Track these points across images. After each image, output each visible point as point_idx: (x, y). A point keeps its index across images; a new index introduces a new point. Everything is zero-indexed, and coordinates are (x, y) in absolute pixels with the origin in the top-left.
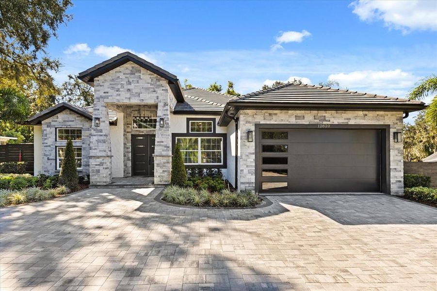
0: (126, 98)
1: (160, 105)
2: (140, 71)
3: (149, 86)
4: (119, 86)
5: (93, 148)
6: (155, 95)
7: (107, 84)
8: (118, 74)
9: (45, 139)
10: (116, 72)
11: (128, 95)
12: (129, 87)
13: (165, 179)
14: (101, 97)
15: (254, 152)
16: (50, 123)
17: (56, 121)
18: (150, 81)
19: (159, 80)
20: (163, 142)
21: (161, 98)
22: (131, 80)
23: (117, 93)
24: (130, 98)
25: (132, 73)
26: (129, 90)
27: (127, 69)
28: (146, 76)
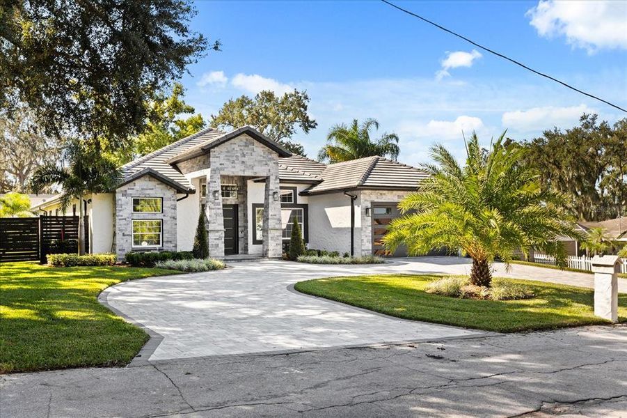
0: (241, 170)
1: (272, 179)
2: (253, 144)
3: (262, 158)
4: (234, 158)
5: (212, 221)
6: (266, 168)
7: (222, 156)
8: (233, 146)
9: (120, 211)
10: (231, 143)
11: (243, 168)
12: (243, 159)
13: (278, 252)
14: (217, 169)
15: (370, 224)
16: (126, 191)
17: (133, 189)
18: (262, 154)
19: (271, 153)
20: (275, 215)
21: (272, 171)
22: (245, 152)
23: (233, 165)
24: (244, 171)
25: (246, 145)
26: (243, 162)
27: (241, 141)
28: (259, 149)
